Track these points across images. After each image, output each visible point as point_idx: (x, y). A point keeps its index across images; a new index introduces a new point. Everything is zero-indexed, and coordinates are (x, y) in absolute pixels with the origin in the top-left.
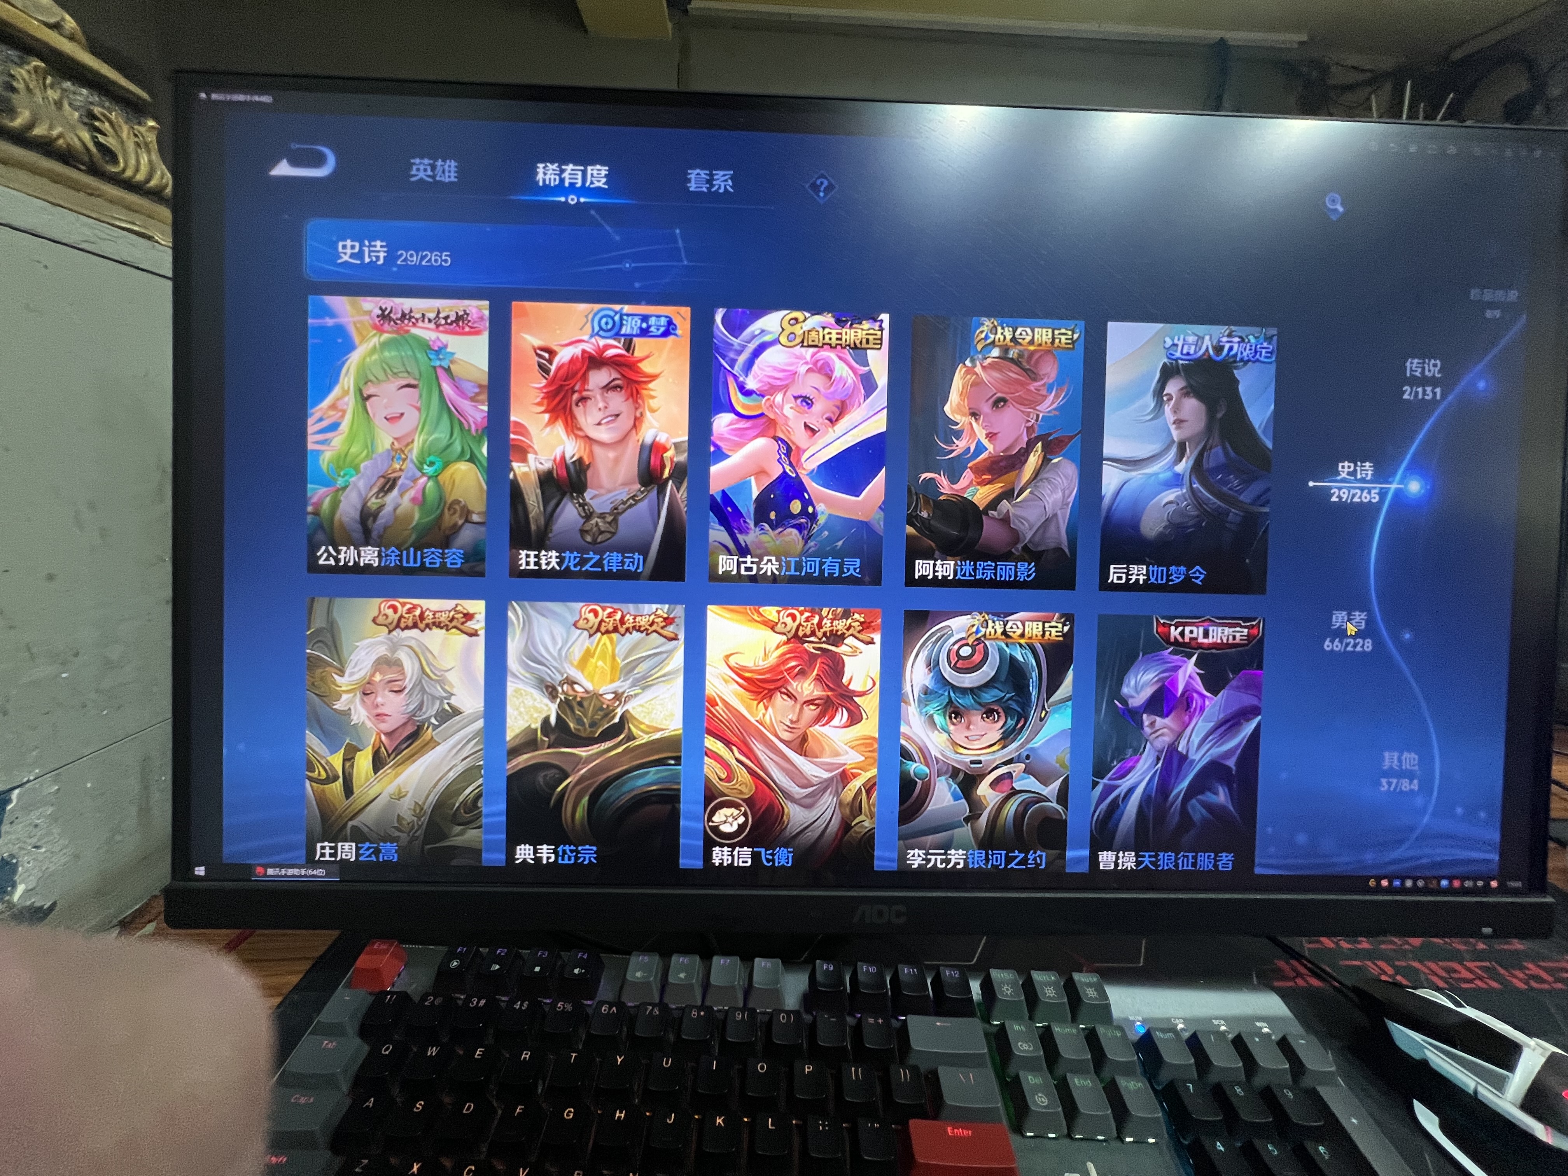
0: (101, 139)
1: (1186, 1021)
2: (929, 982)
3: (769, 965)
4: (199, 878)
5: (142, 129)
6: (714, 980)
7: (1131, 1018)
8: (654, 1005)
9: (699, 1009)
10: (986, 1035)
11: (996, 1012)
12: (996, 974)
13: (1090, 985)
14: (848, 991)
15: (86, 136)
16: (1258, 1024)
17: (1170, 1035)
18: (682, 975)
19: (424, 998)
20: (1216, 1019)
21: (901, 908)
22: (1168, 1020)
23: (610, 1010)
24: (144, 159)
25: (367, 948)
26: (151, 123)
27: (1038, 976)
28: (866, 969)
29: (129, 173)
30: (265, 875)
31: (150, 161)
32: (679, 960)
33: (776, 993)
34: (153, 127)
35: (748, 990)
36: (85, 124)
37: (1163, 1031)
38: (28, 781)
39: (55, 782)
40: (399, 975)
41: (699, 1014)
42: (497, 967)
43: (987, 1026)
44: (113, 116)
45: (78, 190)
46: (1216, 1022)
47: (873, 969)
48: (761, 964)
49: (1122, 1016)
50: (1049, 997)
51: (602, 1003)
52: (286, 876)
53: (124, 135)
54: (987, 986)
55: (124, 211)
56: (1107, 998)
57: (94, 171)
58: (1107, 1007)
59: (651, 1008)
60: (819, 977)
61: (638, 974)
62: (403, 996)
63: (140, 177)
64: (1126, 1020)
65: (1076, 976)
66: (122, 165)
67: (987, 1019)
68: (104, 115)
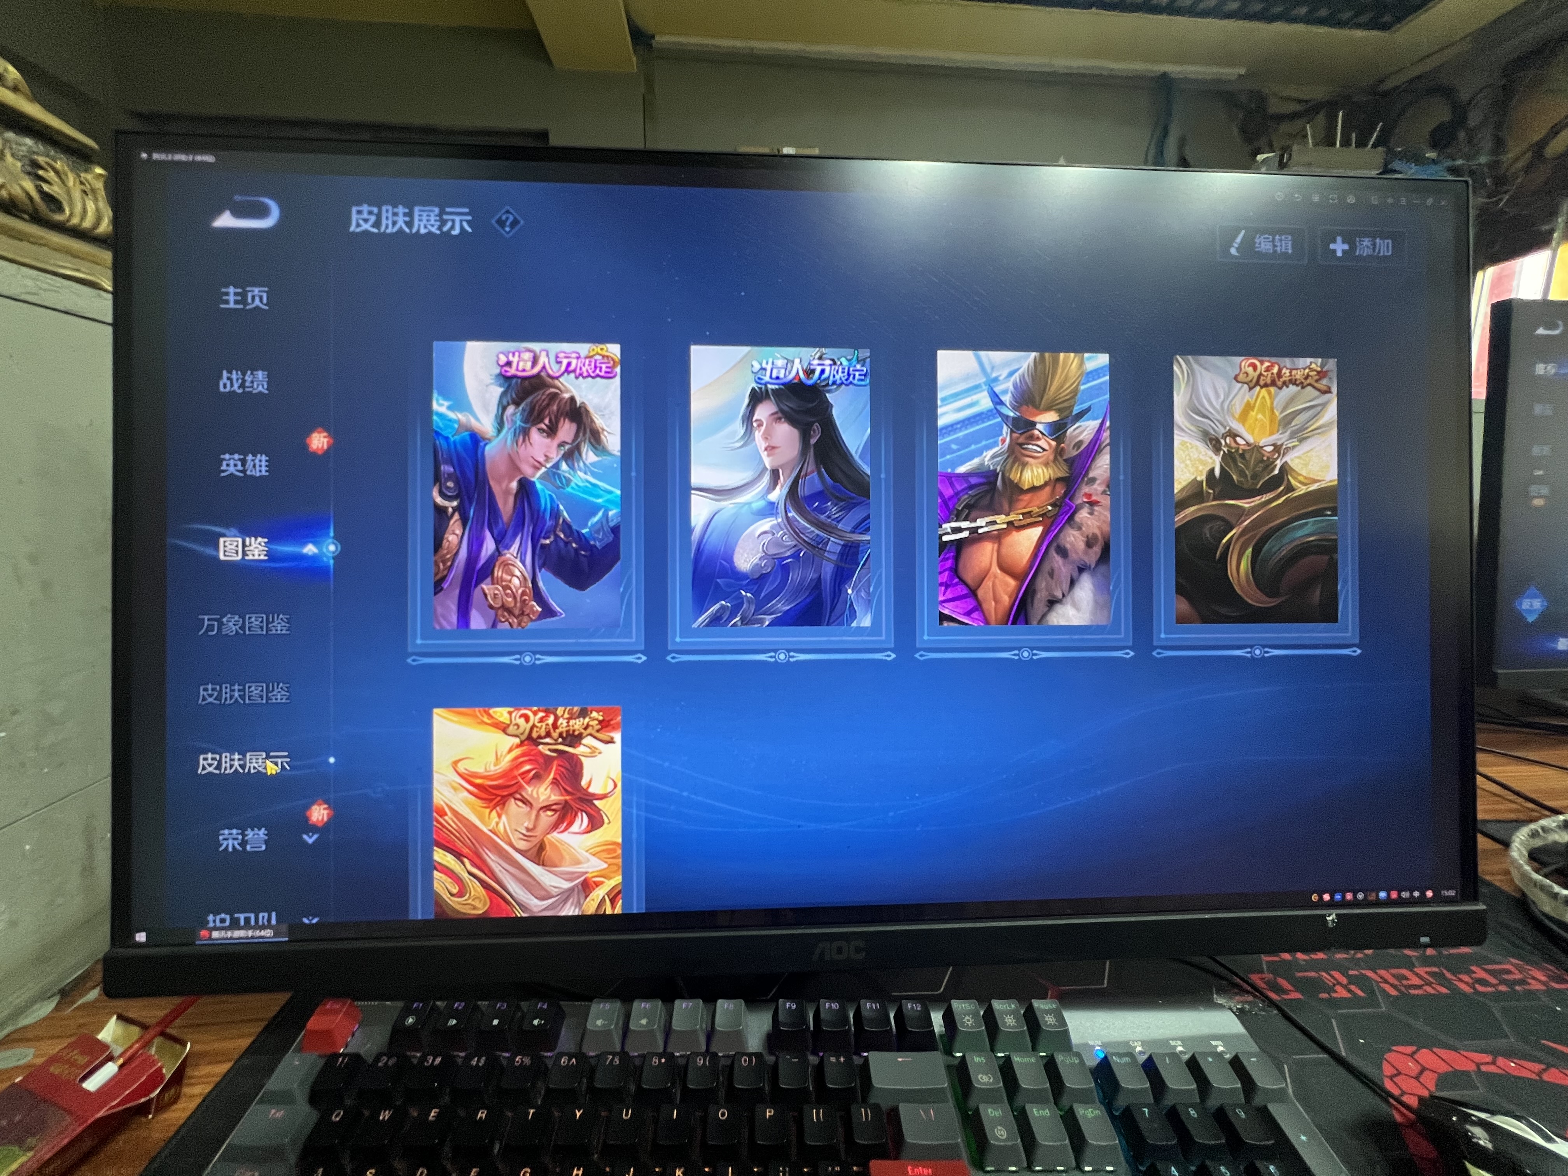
0: (46, 187)
1: (1144, 1043)
2: (892, 1016)
3: (732, 1006)
4: (140, 945)
5: (89, 177)
6: (676, 1025)
7: (1091, 1043)
8: (614, 1054)
9: (660, 1056)
10: (949, 1067)
11: (957, 1043)
12: (957, 1005)
13: (1048, 1012)
14: (812, 1028)
15: (29, 185)
16: (1214, 1043)
17: (1126, 1060)
18: (644, 1022)
19: (378, 1058)
20: (1172, 1040)
21: (861, 944)
22: (1127, 1043)
23: (569, 1061)
24: (91, 206)
25: (318, 1010)
26: (99, 170)
27: (998, 1005)
28: (829, 1006)
29: (75, 221)
30: (210, 938)
31: (98, 210)
32: (641, 1006)
33: (738, 1036)
34: (101, 175)
35: (710, 1034)
36: (29, 174)
37: (1120, 1055)
40: (353, 1035)
41: (660, 1061)
42: (454, 1022)
43: (950, 1058)
44: (58, 165)
45: (21, 240)
46: (1173, 1043)
47: (835, 1006)
48: (724, 1006)
49: (1082, 1041)
50: (1010, 1027)
51: (561, 1054)
52: (231, 938)
53: (71, 183)
54: (949, 1018)
55: (70, 258)
56: (1065, 1024)
57: (37, 219)
58: (1065, 1034)
59: (611, 1057)
60: (781, 1017)
61: (599, 1023)
62: (356, 1058)
63: (87, 224)
64: (1086, 1045)
65: (1037, 1004)
66: (67, 212)
67: (949, 1052)
68: (49, 164)
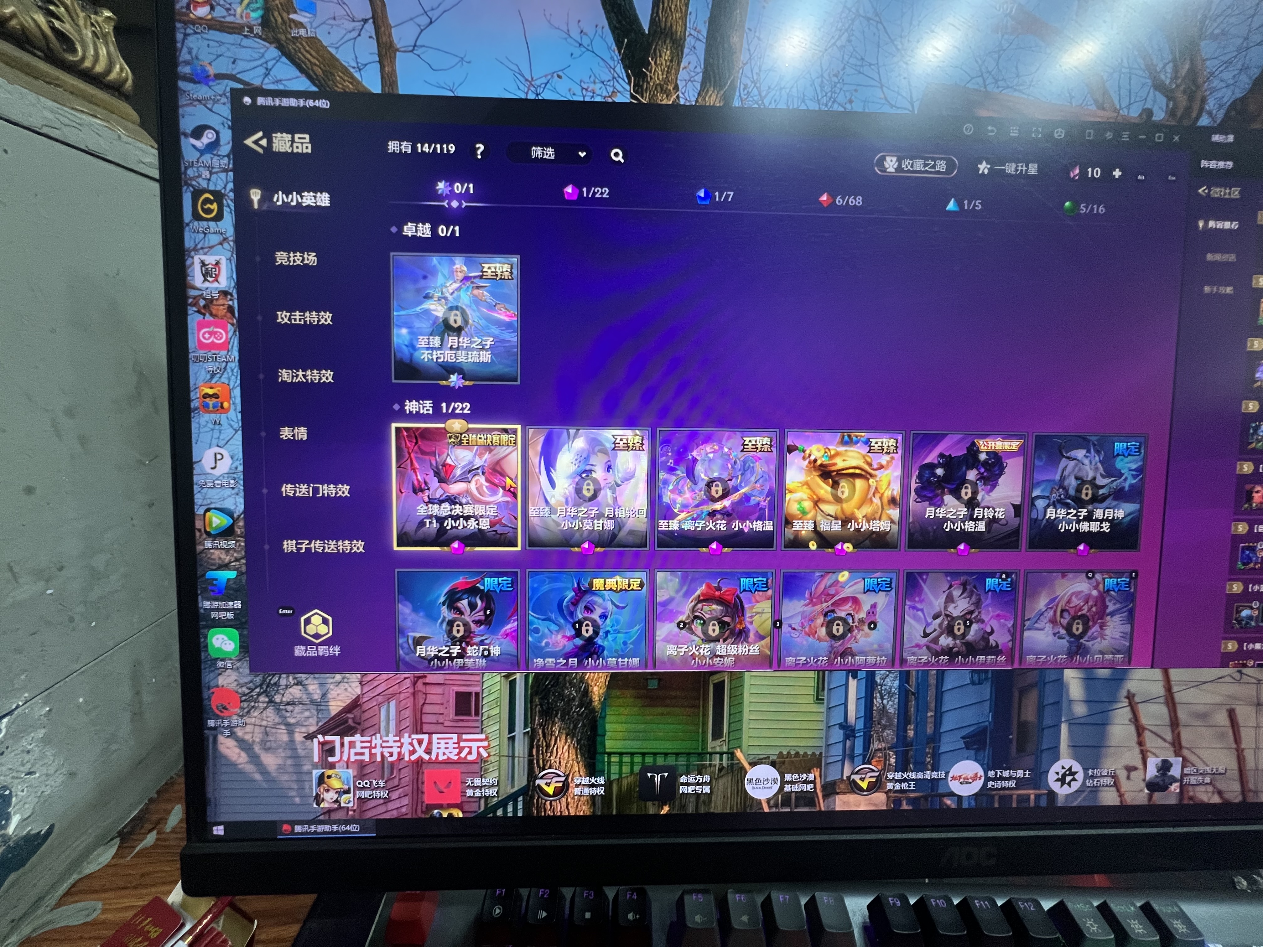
0: (57, 24)
4: (218, 839)
5: (100, 19)
6: (778, 922)
15: (41, 19)
18: (745, 918)
21: (992, 850)
24: (103, 51)
26: (107, 14)
29: (87, 64)
30: (292, 832)
31: (108, 53)
32: (735, 897)
34: (109, 17)
36: (41, 8)
38: (17, 707)
39: (45, 703)
42: (544, 914)
50: (1137, 934)
52: (315, 833)
53: (81, 22)
57: (52, 58)
61: (697, 919)
66: (80, 53)
